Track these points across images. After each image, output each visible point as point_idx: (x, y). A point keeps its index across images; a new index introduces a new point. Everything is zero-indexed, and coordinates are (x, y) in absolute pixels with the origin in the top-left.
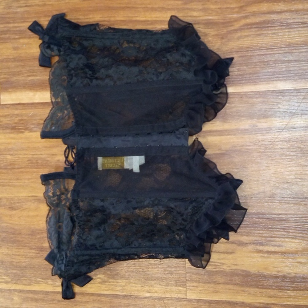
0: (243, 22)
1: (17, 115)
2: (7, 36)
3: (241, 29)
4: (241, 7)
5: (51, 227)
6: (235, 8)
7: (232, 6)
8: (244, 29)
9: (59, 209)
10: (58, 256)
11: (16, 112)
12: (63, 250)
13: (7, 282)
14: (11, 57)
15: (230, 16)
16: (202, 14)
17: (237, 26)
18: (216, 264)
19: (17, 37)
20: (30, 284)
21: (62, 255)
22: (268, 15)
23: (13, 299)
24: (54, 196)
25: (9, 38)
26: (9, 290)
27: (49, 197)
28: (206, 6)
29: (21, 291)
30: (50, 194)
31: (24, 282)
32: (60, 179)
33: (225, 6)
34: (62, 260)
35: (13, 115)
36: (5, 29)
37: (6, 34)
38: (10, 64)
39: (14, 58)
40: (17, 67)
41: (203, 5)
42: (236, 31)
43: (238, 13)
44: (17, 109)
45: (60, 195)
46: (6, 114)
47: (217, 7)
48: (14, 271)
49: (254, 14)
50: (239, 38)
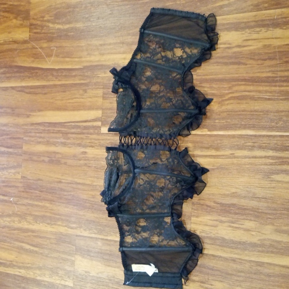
0: (231, 95)
1: (109, 140)
2: (107, 96)
3: (229, 99)
4: (230, 87)
5: (107, 176)
6: (227, 87)
7: (225, 86)
8: (231, 99)
9: (112, 167)
10: (107, 192)
11: (108, 138)
12: (110, 190)
13: (95, 233)
14: (109, 107)
15: (224, 92)
16: (209, 89)
17: (227, 97)
18: (207, 232)
19: (112, 97)
20: (107, 236)
21: (109, 193)
22: (244, 93)
23: (97, 243)
24: (111, 160)
25: (108, 97)
26: (96, 238)
27: (108, 160)
28: (211, 86)
29: (102, 239)
30: (109, 158)
31: (104, 234)
32: (115, 151)
33: (222, 86)
34: (108, 195)
35: (106, 139)
36: (107, 92)
37: (107, 95)
38: (107, 111)
39: (110, 108)
40: (111, 113)
41: (210, 84)
42: (226, 100)
43: (228, 90)
44: (109, 136)
45: (114, 160)
46: (103, 138)
47: (217, 86)
48: (99, 227)
49: (237, 91)
50: (228, 104)
